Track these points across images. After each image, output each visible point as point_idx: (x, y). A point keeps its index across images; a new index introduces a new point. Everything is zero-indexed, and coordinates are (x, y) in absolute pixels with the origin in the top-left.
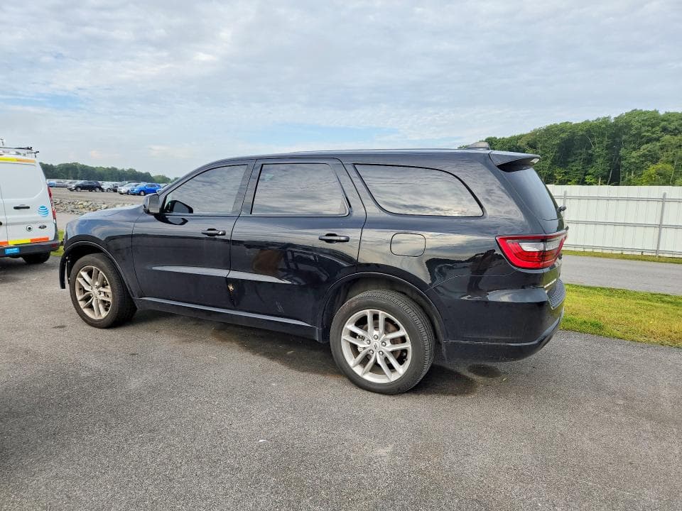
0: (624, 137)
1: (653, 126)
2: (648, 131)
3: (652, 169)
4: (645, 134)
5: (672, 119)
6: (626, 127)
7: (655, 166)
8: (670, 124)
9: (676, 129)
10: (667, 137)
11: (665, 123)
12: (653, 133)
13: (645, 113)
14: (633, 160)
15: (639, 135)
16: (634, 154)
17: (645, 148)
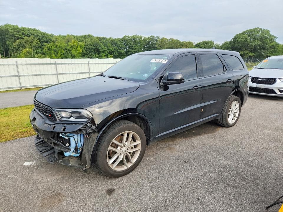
0: (7, 36)
1: (18, 32)
2: (17, 34)
3: (25, 51)
4: (16, 35)
5: (25, 30)
6: (6, 31)
7: (25, 49)
8: (25, 32)
9: (28, 34)
10: (26, 37)
11: (23, 31)
12: (19, 35)
13: (13, 26)
14: (14, 47)
15: (13, 36)
16: (14, 44)
17: (18, 42)
